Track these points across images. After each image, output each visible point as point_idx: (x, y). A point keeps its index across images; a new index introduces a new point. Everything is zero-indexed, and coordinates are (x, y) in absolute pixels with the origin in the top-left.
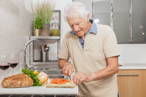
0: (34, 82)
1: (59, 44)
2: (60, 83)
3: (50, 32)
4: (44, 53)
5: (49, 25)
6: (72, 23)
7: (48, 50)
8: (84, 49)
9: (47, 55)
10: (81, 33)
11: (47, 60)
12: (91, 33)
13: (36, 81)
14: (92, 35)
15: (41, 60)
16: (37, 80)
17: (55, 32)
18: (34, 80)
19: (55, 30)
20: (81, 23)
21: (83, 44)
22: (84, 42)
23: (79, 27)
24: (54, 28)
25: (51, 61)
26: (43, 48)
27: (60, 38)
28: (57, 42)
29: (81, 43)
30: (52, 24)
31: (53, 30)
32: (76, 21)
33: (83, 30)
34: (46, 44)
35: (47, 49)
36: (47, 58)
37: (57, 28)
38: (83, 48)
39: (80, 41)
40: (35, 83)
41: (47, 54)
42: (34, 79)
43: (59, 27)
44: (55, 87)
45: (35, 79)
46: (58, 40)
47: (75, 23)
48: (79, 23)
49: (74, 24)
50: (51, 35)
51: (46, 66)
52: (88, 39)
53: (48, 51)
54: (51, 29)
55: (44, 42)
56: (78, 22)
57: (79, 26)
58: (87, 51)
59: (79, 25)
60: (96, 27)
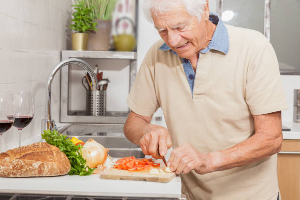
0: (72, 166)
1: (133, 71)
2: (135, 169)
3: (111, 41)
4: (96, 94)
5: (109, 22)
6: (163, 24)
7: (105, 86)
8: (196, 90)
9: (103, 98)
10: (186, 51)
11: (103, 112)
12: (213, 51)
13: (76, 161)
14: (217, 55)
15: (88, 112)
16: (79, 161)
17: (125, 42)
18: (73, 159)
19: (124, 35)
20: (187, 26)
21: (192, 78)
22: (195, 72)
23: (182, 37)
24: (121, 30)
25: (113, 114)
26: (93, 79)
27: (136, 56)
28: (128, 67)
29: (188, 76)
30: (118, 21)
31: (119, 36)
32: (175, 21)
33: (193, 44)
34: (100, 72)
35: (103, 83)
36: (103, 106)
37: (129, 31)
38: (192, 87)
39: (184, 68)
40: (74, 168)
41: (103, 96)
42: (71, 157)
43: (135, 29)
44: (121, 179)
45: (74, 157)
46: (132, 61)
47: (171, 27)
48: (181, 26)
49: (169, 29)
50: (114, 48)
51: (99, 126)
52: (205, 65)
53: (106, 90)
54: (114, 32)
55: (97, 66)
56: (179, 23)
57: (183, 34)
58: (202, 96)
59: (183, 30)
60: (227, 35)
